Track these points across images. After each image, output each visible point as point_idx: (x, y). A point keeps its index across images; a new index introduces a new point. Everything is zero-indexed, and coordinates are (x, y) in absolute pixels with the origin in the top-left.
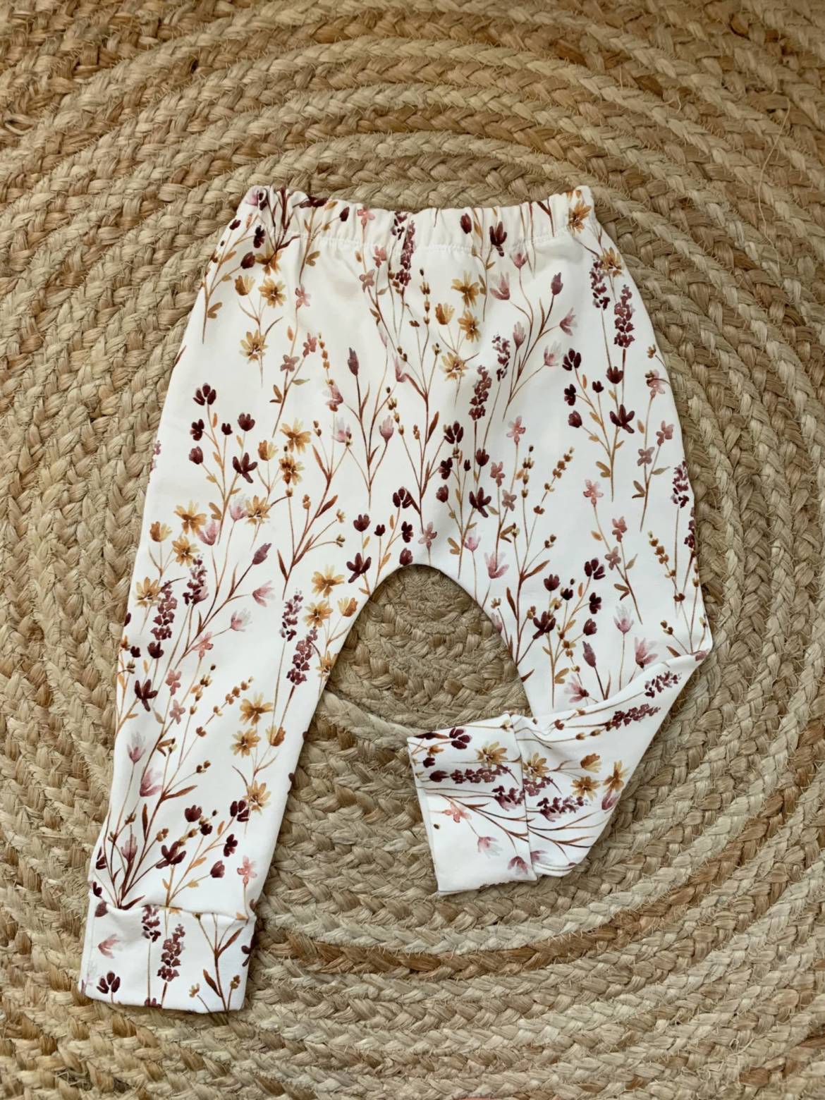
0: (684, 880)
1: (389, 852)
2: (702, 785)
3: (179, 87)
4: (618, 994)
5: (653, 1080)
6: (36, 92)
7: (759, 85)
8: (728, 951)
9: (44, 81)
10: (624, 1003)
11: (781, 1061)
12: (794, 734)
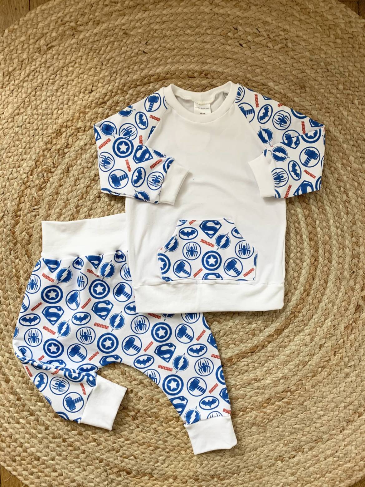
0: (302, 291)
1: (230, 328)
2: (293, 265)
3: (68, 176)
4: (304, 328)
5: (325, 343)
6: (35, 199)
7: (204, 87)
8: (323, 302)
9: (35, 195)
10: (306, 329)
11: (353, 320)
12: (307, 240)
